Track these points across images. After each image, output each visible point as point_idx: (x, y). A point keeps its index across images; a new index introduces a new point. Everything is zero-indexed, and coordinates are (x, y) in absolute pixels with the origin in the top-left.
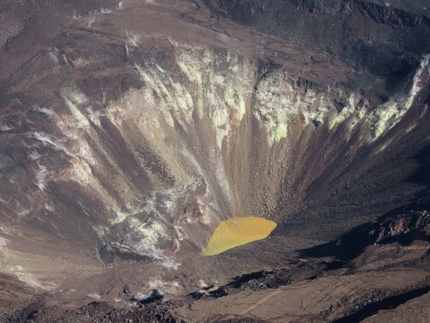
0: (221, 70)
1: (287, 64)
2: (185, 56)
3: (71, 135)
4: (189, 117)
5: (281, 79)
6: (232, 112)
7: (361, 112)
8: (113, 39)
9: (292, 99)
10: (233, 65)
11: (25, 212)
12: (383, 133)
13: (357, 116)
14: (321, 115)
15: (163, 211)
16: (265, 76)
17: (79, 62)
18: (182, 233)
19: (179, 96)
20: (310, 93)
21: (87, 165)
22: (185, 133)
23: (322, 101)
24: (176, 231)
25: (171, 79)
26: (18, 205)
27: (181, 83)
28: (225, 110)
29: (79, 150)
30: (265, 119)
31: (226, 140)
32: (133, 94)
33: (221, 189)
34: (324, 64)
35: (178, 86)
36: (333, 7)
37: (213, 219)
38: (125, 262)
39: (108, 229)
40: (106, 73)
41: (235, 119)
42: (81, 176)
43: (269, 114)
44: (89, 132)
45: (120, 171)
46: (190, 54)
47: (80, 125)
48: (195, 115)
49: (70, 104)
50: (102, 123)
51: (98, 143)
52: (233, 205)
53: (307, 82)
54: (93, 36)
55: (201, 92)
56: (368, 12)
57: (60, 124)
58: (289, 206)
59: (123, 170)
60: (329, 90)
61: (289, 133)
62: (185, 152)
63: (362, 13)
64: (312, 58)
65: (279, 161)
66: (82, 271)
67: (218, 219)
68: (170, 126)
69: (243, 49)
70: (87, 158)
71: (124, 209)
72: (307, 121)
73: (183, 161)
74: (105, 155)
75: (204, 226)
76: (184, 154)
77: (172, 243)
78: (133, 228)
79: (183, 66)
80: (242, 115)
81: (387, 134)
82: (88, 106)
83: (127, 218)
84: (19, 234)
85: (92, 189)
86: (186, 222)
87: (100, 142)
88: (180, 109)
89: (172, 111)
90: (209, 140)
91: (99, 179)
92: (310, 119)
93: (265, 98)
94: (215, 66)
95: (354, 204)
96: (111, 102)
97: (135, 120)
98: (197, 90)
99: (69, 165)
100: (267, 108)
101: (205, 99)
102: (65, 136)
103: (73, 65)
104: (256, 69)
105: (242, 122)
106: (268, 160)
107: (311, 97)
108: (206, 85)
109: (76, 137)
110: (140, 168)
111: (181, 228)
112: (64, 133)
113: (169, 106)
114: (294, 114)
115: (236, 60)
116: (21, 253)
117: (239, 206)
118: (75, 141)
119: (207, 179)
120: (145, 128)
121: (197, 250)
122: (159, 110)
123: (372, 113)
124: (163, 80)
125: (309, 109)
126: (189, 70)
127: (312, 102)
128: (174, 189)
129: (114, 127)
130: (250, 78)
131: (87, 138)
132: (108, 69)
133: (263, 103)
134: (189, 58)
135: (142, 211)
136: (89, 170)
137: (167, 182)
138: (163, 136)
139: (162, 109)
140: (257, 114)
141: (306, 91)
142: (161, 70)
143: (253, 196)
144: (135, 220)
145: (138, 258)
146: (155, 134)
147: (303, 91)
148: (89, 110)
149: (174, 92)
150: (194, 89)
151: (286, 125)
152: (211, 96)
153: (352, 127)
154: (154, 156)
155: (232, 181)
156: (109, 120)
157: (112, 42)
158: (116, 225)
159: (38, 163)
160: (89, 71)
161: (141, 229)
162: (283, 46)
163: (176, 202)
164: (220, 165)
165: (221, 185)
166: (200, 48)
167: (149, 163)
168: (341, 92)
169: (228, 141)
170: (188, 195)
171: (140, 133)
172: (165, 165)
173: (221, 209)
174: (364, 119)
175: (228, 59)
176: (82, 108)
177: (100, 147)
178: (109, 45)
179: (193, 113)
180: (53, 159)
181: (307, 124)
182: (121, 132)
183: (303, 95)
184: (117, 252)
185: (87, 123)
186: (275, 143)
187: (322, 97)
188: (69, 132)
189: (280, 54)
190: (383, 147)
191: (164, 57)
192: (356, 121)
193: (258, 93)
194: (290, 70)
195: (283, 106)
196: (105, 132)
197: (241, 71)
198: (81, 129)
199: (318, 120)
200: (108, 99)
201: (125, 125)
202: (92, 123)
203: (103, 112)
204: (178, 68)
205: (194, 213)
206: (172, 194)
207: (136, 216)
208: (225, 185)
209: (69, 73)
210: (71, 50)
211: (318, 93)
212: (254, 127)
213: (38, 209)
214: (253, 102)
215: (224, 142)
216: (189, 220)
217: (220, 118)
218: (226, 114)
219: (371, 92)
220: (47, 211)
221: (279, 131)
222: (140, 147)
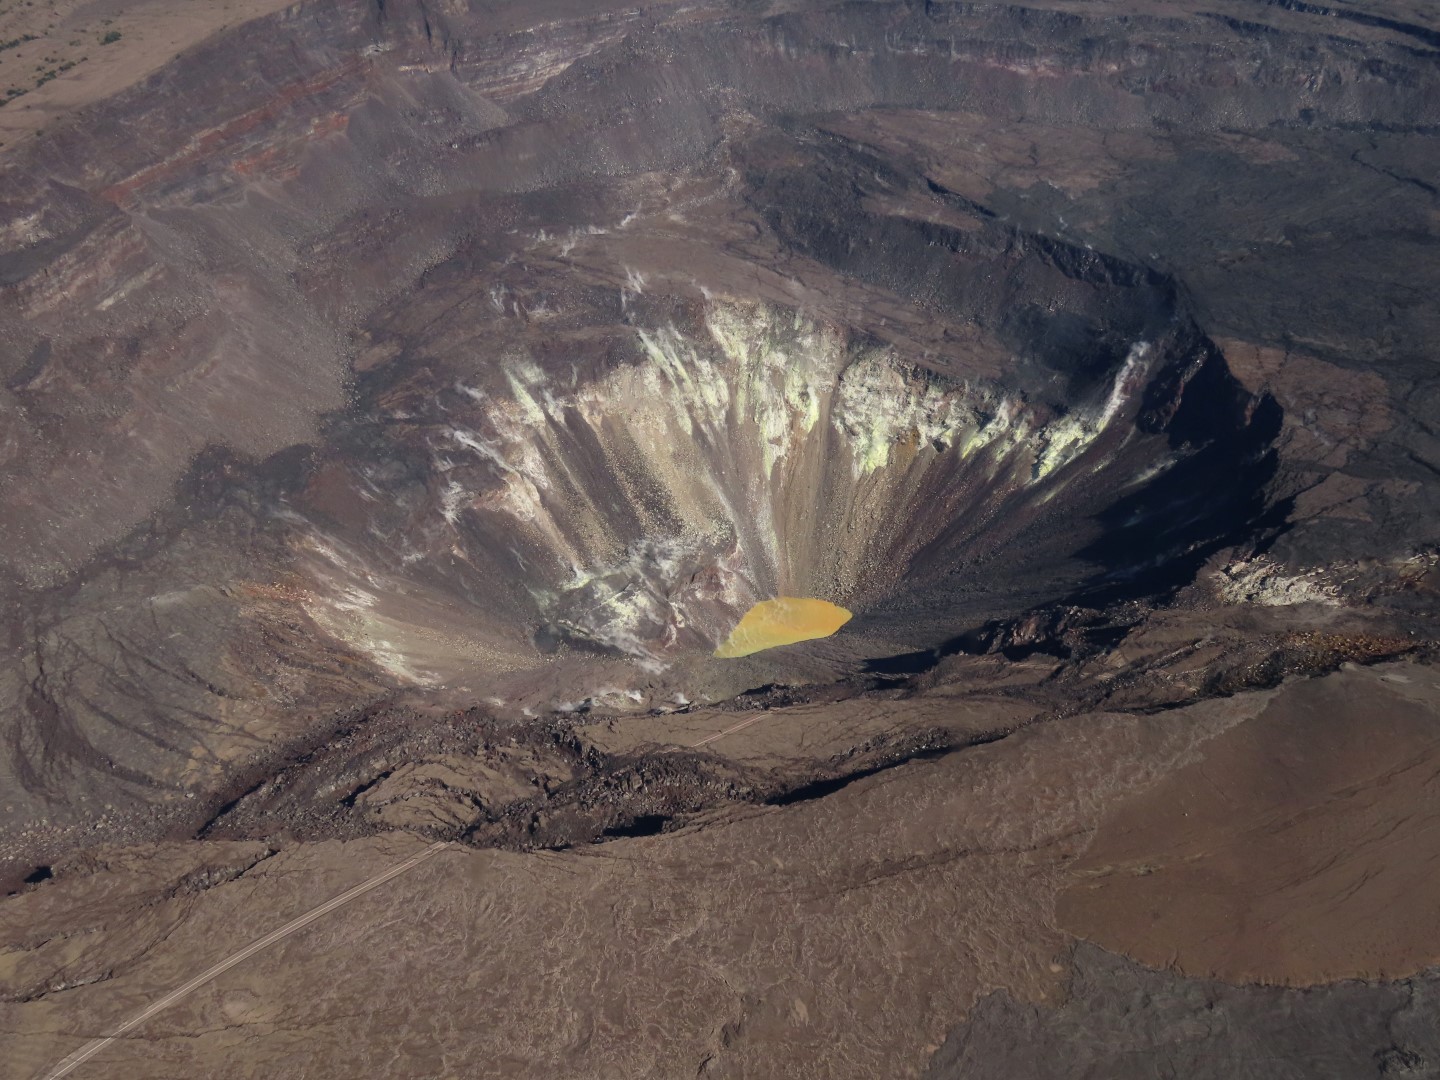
0: (783, 343)
1: (897, 339)
2: (722, 315)
3: (510, 435)
4: (719, 419)
5: (886, 365)
6: (795, 416)
7: (1018, 432)
8: (601, 278)
9: (901, 400)
10: (805, 336)
11: (415, 556)
12: (1053, 470)
13: (1012, 439)
14: (949, 433)
15: (654, 574)
16: (857, 360)
17: (539, 313)
18: (684, 615)
19: (705, 382)
20: (933, 393)
21: (532, 487)
22: (710, 447)
23: (952, 408)
24: (672, 612)
25: (694, 353)
26: (406, 542)
27: (712, 360)
28: (783, 413)
29: (521, 462)
30: (851, 432)
31: (779, 464)
32: (625, 374)
33: (761, 547)
34: (965, 344)
35: (705, 366)
36: (993, 245)
37: (743, 596)
38: (576, 655)
39: (555, 597)
40: (583, 335)
41: (800, 429)
42: (520, 504)
43: (860, 424)
44: (542, 432)
45: (590, 504)
46: (731, 312)
47: (529, 420)
48: (731, 417)
49: (515, 383)
50: (567, 419)
51: (556, 453)
52: (780, 575)
53: (929, 373)
54: (568, 270)
55: (745, 378)
56: (1054, 257)
57: (494, 415)
58: (877, 585)
59: (595, 502)
60: (967, 389)
61: (890, 461)
62: (707, 479)
63: (1044, 259)
64: (945, 332)
65: (868, 506)
66: (498, 661)
67: (752, 597)
68: (685, 433)
69: (826, 310)
70: (536, 476)
71: (589, 566)
72: (924, 442)
73: (701, 494)
74: (566, 473)
75: (725, 607)
76: (704, 482)
77: (663, 629)
78: (600, 599)
79: (716, 331)
80: (812, 423)
81: (1059, 473)
82: (546, 388)
83: (591, 581)
84: (400, 591)
85: (538, 528)
86: (694, 597)
87: (560, 451)
88: (706, 405)
89: (690, 408)
90: (750, 462)
91: (552, 511)
92: (929, 438)
93: (855, 396)
94: (773, 334)
95: (983, 590)
96: (586, 384)
97: (624, 417)
98: (738, 374)
99: (502, 485)
100: (857, 414)
101: (750, 390)
102: (500, 435)
104: (844, 345)
105: (811, 435)
106: (849, 503)
107: (935, 400)
108: (754, 367)
109: (518, 439)
110: (625, 500)
111: (683, 606)
112: (499, 431)
113: (685, 399)
114: (902, 428)
115: (810, 326)
116: (397, 622)
117: (792, 579)
118: (517, 447)
119: (740, 528)
120: (642, 433)
121: (706, 645)
122: (668, 404)
123: (1038, 434)
124: (680, 353)
125: (929, 419)
126: (727, 338)
127: (936, 409)
128: (680, 540)
129: (587, 426)
130: (832, 360)
131: (539, 442)
132: (586, 328)
133: (850, 404)
134: (729, 319)
135: (618, 572)
136: (537, 497)
137: (670, 527)
138: (671, 449)
139: (673, 403)
140: (838, 424)
141: (927, 389)
142: (680, 337)
143: (817, 563)
144: (603, 587)
145: (598, 649)
146: (657, 443)
147: (921, 389)
148: (548, 395)
149: (697, 376)
150: (733, 372)
151: (887, 446)
152: (761, 386)
153: (999, 457)
154: (651, 482)
155: (783, 535)
156: (580, 415)
157: (600, 283)
158: (571, 592)
159: (448, 477)
160: (554, 328)
161: (613, 602)
162: (897, 309)
163: (679, 561)
164: (765, 505)
165: (764, 540)
166: (749, 303)
167: (641, 493)
168: (987, 395)
169: (783, 465)
170: (702, 552)
171: (631, 441)
172: (669, 498)
173: (760, 581)
174: (1022, 444)
175: (797, 324)
176: (536, 391)
177: (560, 458)
178: (593, 287)
179: (727, 412)
180: (474, 472)
181: (923, 446)
182: (599, 436)
183: (921, 395)
184: (565, 636)
185: (541, 416)
186: (864, 476)
187: (954, 401)
188: (507, 429)
189: (891, 322)
190: (1050, 496)
191: (685, 314)
192: (1007, 447)
193: (844, 386)
194: (902, 351)
195: (885, 412)
196: (571, 434)
197: (818, 347)
198: (529, 427)
199: (942, 440)
200: (581, 379)
201: (607, 426)
202: (549, 418)
203: (571, 401)
204: (708, 334)
205: (710, 583)
206: (676, 548)
207: (607, 580)
208: (771, 541)
209: (519, 330)
210: (528, 292)
211: (947, 393)
212: (832, 445)
213: (440, 552)
214: (834, 402)
215: (776, 467)
216: (699, 595)
217: (774, 425)
218: (784, 418)
219: (1039, 397)
220: (455, 558)
221: (874, 455)
222: (629, 464)
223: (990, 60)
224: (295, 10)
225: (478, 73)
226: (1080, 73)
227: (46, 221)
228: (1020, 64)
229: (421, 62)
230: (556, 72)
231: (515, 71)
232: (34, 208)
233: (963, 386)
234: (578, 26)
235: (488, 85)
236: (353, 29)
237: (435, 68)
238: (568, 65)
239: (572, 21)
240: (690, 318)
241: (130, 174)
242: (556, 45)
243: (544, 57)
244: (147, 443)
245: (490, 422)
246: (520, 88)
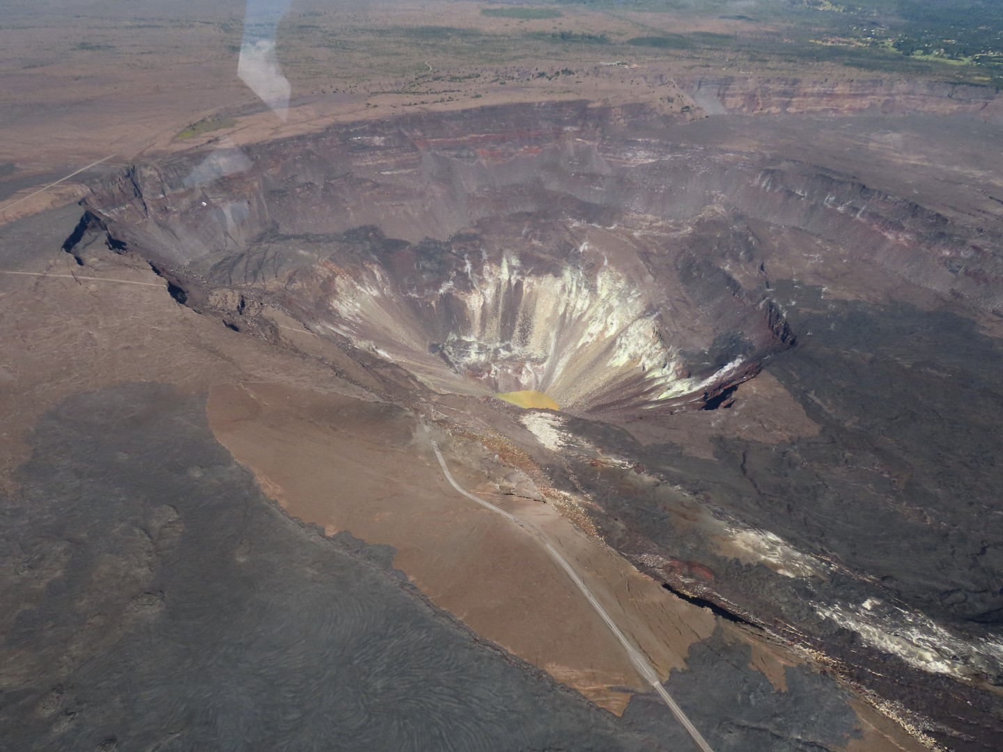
0: (622, 297)
2: (606, 275)
3: (488, 278)
4: (576, 315)
5: (651, 325)
6: (605, 329)
7: (670, 377)
8: (573, 240)
9: (646, 342)
10: (632, 298)
11: (414, 295)
13: (666, 379)
14: (651, 365)
15: (497, 353)
16: (643, 318)
17: (535, 242)
18: (496, 373)
19: (581, 298)
20: (658, 345)
21: (482, 300)
22: (564, 323)
23: (659, 355)
24: (492, 369)
25: (584, 284)
26: (415, 289)
27: (589, 291)
28: (602, 325)
29: (485, 289)
30: (620, 346)
31: (586, 344)
32: (549, 278)
33: (554, 370)
34: (695, 334)
35: (585, 292)
37: (529, 384)
39: (456, 339)
41: (603, 335)
42: (472, 303)
43: (625, 344)
44: (503, 284)
45: (500, 317)
46: (610, 275)
47: (501, 277)
49: (505, 261)
50: (516, 285)
51: (502, 293)
52: (552, 386)
53: (661, 335)
54: (565, 233)
55: (597, 304)
57: (487, 267)
59: (502, 318)
60: (669, 350)
61: (623, 365)
62: (553, 334)
65: (601, 378)
67: (534, 387)
68: (558, 313)
70: (487, 297)
71: (479, 337)
72: (640, 364)
73: (546, 339)
74: (500, 302)
75: (517, 382)
76: (551, 334)
77: (479, 370)
78: (470, 349)
79: (599, 281)
80: (609, 335)
81: (663, 400)
82: (516, 269)
83: (474, 342)
84: (394, 300)
85: (473, 314)
86: (506, 370)
87: (504, 294)
88: (575, 307)
89: (567, 305)
90: (575, 337)
91: (483, 312)
92: (643, 364)
93: (632, 332)
94: (621, 292)
96: (533, 275)
97: (539, 295)
98: (596, 301)
99: (470, 292)
100: (627, 340)
101: (596, 310)
102: (483, 276)
103: (530, 240)
104: (644, 309)
105: (605, 339)
106: (596, 373)
107: (656, 348)
108: (604, 302)
109: (490, 280)
110: (515, 324)
111: (499, 370)
112: (484, 274)
113: (568, 300)
114: (638, 354)
115: (637, 295)
116: (378, 306)
117: (554, 390)
118: (487, 283)
119: (550, 359)
121: (496, 389)
122: (559, 298)
123: (675, 381)
124: (578, 281)
125: (648, 356)
126: (602, 285)
127: (654, 352)
128: (521, 349)
129: (522, 291)
130: (635, 314)
131: (498, 287)
132: (548, 255)
133: (628, 335)
134: (608, 277)
135: (486, 345)
136: (481, 304)
137: (522, 342)
138: (548, 316)
139: (562, 299)
140: (618, 340)
141: (657, 342)
142: (581, 275)
143: (567, 389)
144: (476, 346)
145: (448, 361)
146: (544, 311)
147: (655, 341)
148: (515, 272)
149: (579, 294)
150: (595, 299)
151: (628, 358)
152: (601, 310)
153: (656, 384)
154: (530, 323)
156: (523, 285)
157: (570, 241)
158: (463, 341)
159: (451, 278)
160: (537, 250)
161: (473, 352)
163: (512, 355)
164: (568, 357)
165: (557, 369)
166: (620, 275)
167: (523, 325)
168: (673, 355)
169: (587, 346)
170: (525, 357)
171: (535, 305)
172: (532, 333)
173: (542, 383)
174: (667, 382)
175: (633, 292)
176: (511, 268)
178: (566, 242)
179: (581, 314)
180: (461, 282)
181: (638, 365)
182: (524, 296)
183: (654, 344)
184: (442, 351)
185: (507, 278)
186: (610, 367)
187: (662, 353)
188: (488, 275)
192: (662, 381)
193: (631, 326)
195: (637, 344)
196: (513, 290)
197: (633, 305)
198: (499, 279)
199: (646, 367)
200: (532, 272)
201: (530, 294)
202: (509, 280)
203: (523, 278)
204: (595, 279)
205: (517, 370)
206: (516, 350)
207: (479, 344)
208: (559, 371)
209: (523, 244)
210: (540, 233)
211: (663, 347)
212: (610, 347)
213: (426, 300)
214: (623, 331)
215: (584, 345)
216: (509, 371)
217: (595, 328)
218: (601, 327)
219: (689, 366)
220: (431, 306)
221: (620, 359)
222: (527, 312)
223: (876, 226)
224: (543, 104)
225: (608, 151)
226: (924, 249)
227: (385, 141)
228: (890, 233)
229: (586, 139)
230: (646, 162)
231: (625, 155)
232: (384, 135)
233: (669, 347)
234: (667, 145)
235: (610, 157)
236: (566, 118)
237: (591, 143)
238: (654, 161)
239: (665, 143)
240: (592, 269)
241: (433, 139)
242: (650, 150)
243: (641, 154)
244: (352, 214)
245: (483, 269)
246: (625, 163)
